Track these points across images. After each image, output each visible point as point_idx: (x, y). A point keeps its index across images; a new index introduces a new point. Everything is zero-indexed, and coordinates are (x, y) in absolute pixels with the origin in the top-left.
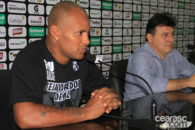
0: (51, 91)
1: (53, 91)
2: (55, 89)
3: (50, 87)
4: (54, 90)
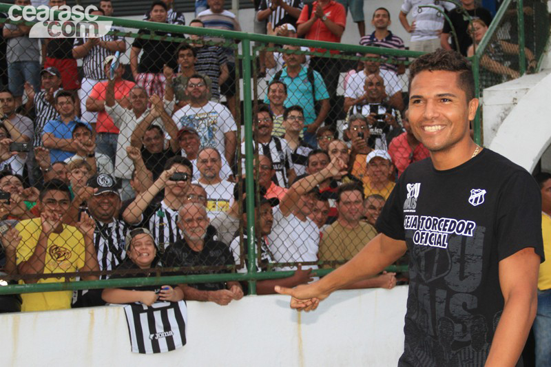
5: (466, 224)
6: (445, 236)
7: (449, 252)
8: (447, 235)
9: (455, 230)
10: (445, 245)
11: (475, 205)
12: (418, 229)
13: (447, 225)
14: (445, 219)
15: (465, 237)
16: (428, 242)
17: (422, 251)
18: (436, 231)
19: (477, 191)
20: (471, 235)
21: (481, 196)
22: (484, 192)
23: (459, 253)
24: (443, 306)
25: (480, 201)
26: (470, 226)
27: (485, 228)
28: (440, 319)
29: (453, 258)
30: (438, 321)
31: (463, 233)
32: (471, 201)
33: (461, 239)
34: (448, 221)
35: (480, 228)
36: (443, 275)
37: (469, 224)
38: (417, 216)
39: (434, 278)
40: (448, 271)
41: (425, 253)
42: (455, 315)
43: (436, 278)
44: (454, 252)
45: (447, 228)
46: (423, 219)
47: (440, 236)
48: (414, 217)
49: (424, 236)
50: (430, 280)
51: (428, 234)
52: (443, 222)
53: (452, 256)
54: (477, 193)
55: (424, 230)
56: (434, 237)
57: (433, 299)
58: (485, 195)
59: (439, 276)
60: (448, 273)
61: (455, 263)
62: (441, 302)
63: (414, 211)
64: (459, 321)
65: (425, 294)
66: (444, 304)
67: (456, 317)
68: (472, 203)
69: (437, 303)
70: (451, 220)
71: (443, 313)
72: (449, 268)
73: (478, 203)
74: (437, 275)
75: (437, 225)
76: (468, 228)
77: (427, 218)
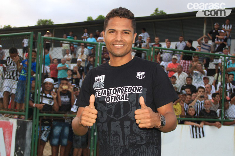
5: (137, 87)
6: (126, 95)
7: (130, 102)
8: (127, 94)
9: (132, 91)
10: (127, 99)
11: (140, 79)
12: (108, 95)
13: (127, 90)
14: (125, 87)
15: (137, 94)
16: (116, 100)
17: (113, 105)
18: (121, 94)
19: (140, 72)
20: (141, 93)
21: (143, 75)
22: (144, 73)
23: (135, 102)
24: (129, 129)
25: (143, 77)
26: (140, 88)
27: (147, 89)
28: (127, 136)
29: (132, 105)
30: (127, 137)
31: (136, 92)
32: (138, 77)
33: (136, 95)
34: (127, 88)
35: (145, 89)
36: (127, 114)
37: (139, 87)
38: (106, 90)
39: (122, 117)
40: (130, 112)
41: (115, 106)
42: (136, 132)
43: (124, 116)
44: (133, 102)
45: (127, 91)
46: (110, 90)
47: (123, 95)
48: (104, 90)
49: (113, 98)
50: (120, 118)
51: (115, 96)
52: (124, 89)
53: (131, 104)
54: (140, 73)
55: (112, 95)
56: (119, 97)
57: (122, 127)
58: (145, 74)
59: (126, 115)
60: (130, 113)
61: (133, 107)
62: (128, 127)
63: (103, 87)
64: (138, 135)
65: (117, 126)
66: (130, 128)
67: (137, 133)
68: (139, 78)
69: (125, 129)
70: (128, 87)
71: (130, 133)
72: (131, 110)
73: (142, 78)
74: (124, 115)
75: (120, 91)
76: (138, 89)
77: (113, 89)
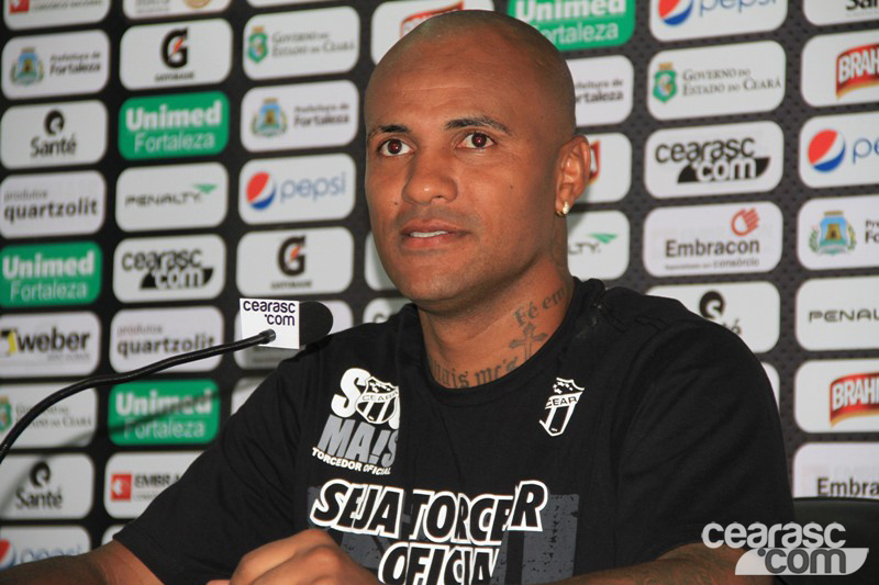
0: (352, 530)
1: (365, 531)
2: (378, 520)
3: (351, 506)
4: (373, 527)
